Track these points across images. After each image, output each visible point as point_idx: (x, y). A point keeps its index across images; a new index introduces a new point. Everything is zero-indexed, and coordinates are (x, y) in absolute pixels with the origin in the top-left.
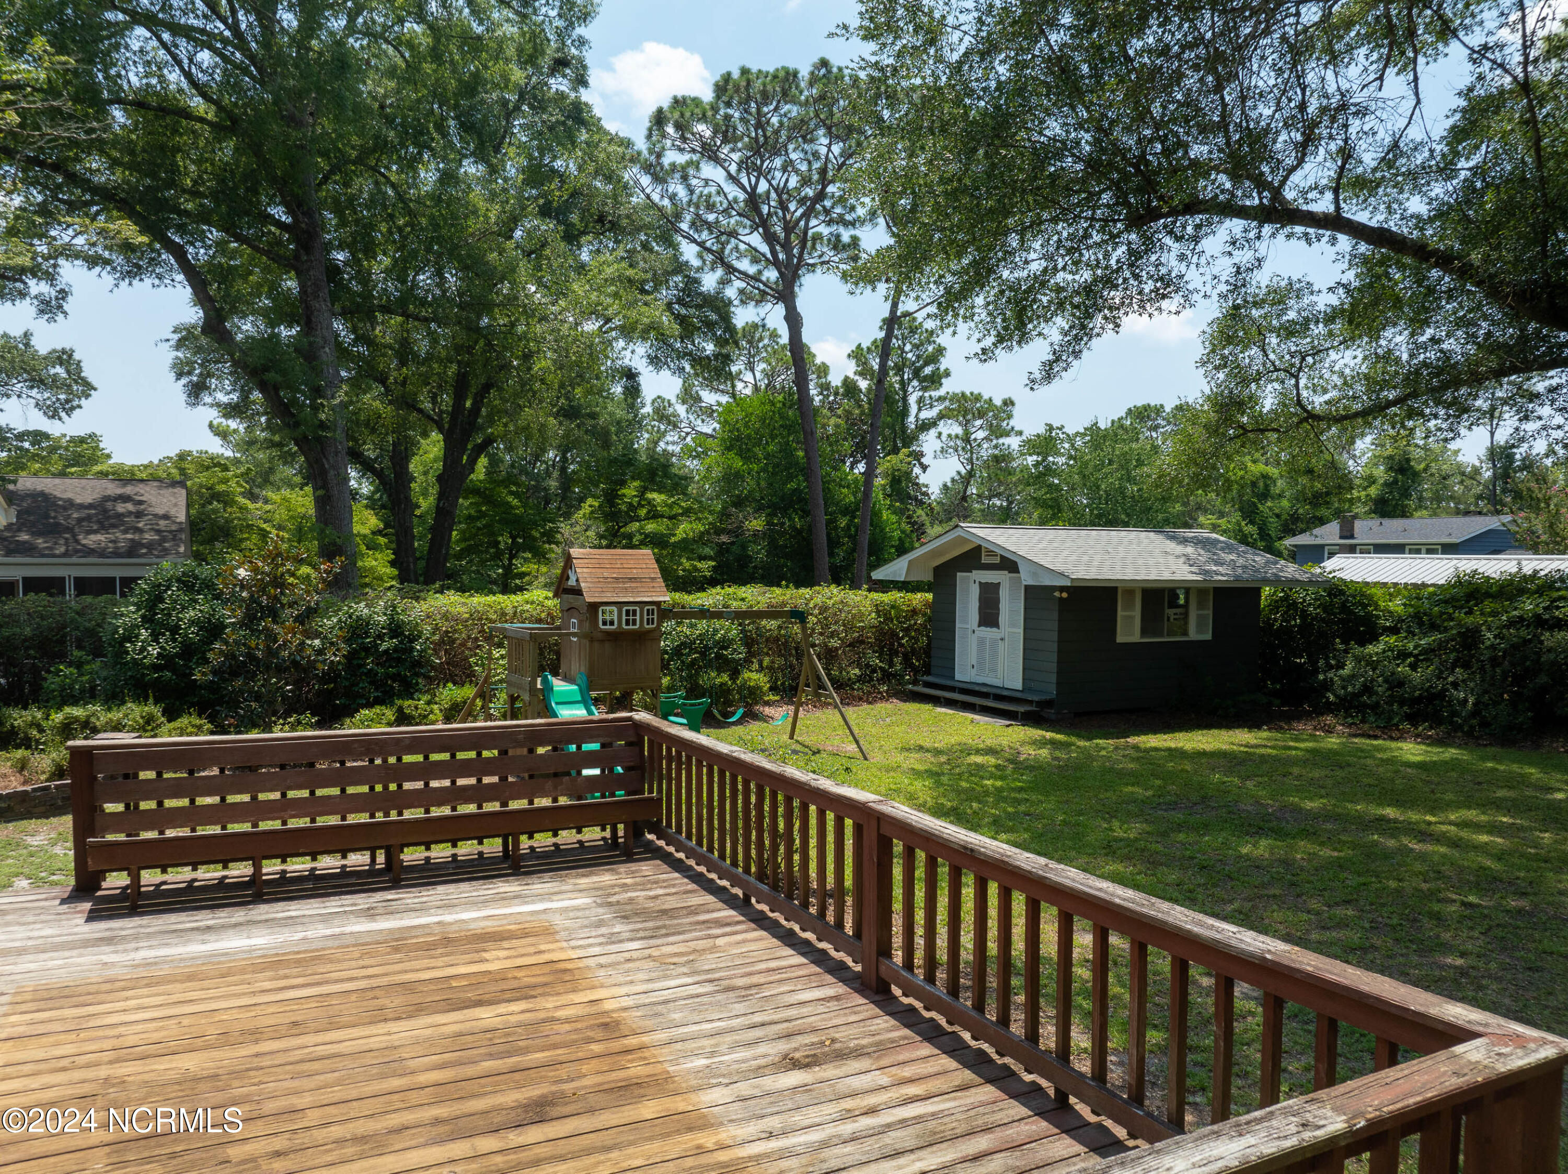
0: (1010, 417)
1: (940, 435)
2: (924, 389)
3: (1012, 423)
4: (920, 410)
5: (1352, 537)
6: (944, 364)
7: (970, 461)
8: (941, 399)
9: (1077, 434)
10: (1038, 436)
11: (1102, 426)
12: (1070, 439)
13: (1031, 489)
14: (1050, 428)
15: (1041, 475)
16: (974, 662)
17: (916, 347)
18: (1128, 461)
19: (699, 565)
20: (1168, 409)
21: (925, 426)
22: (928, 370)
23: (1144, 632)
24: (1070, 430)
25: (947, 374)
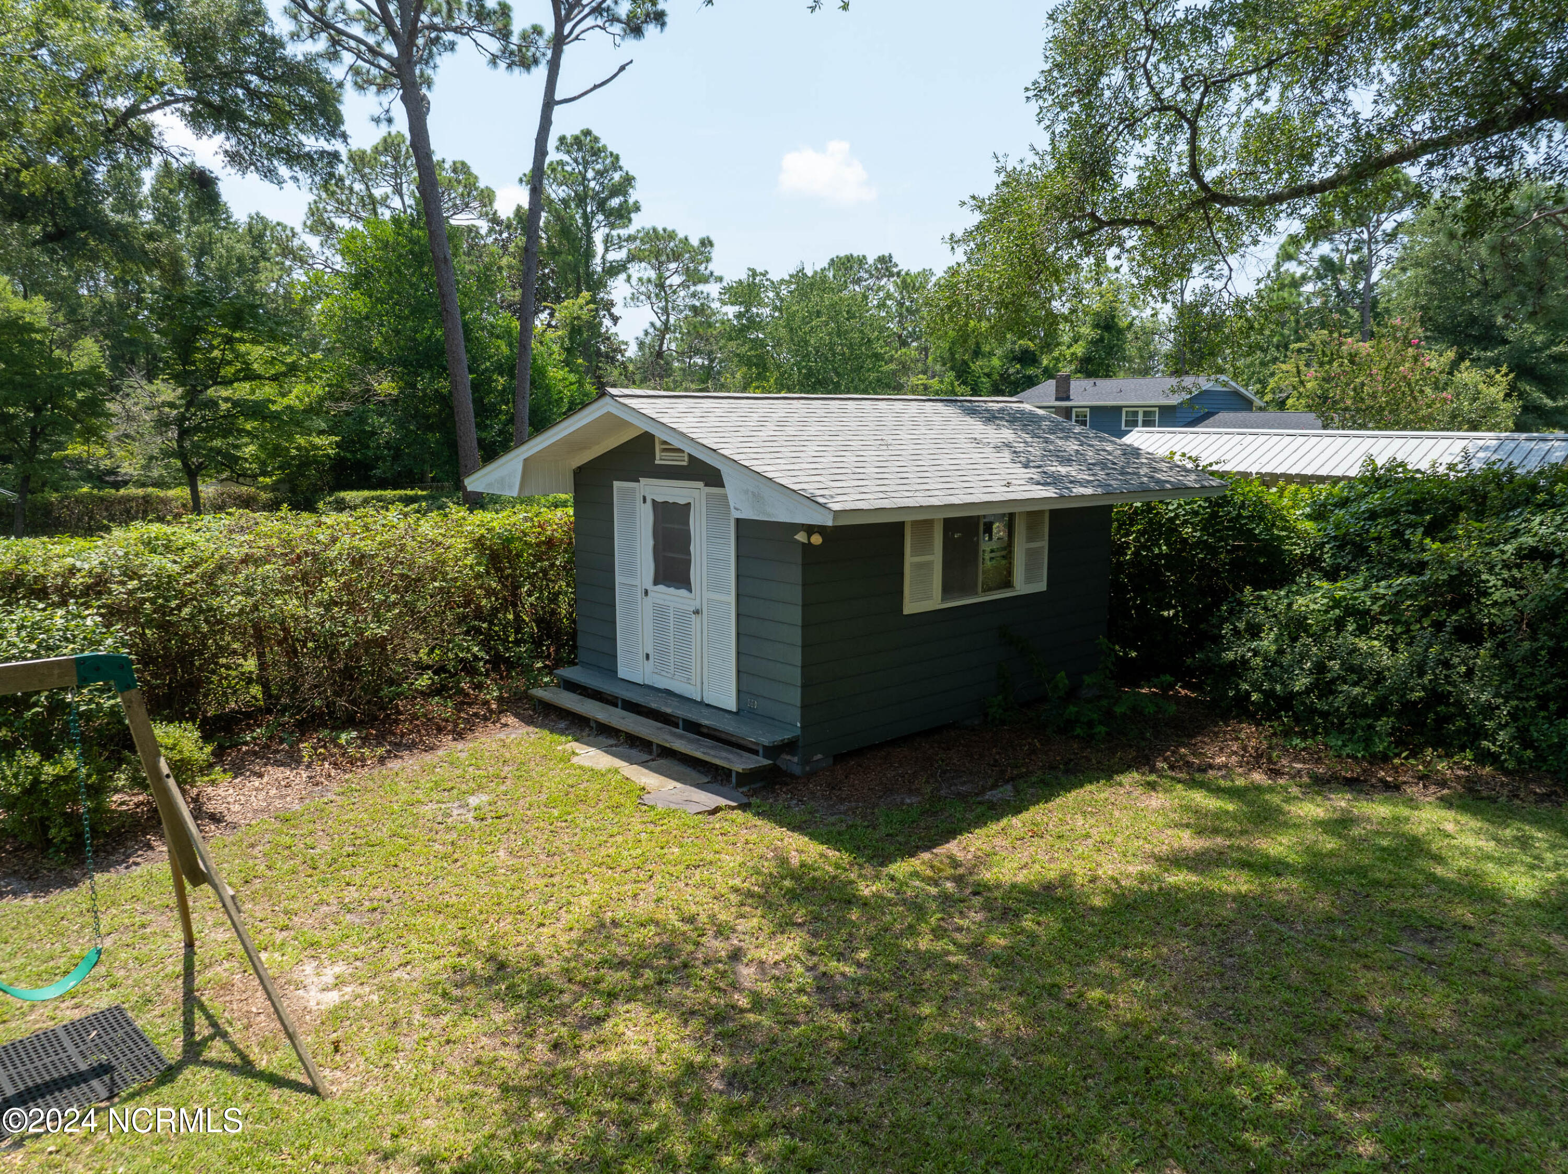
0: (708, 260)
1: (629, 279)
2: (612, 226)
3: (711, 266)
4: (607, 250)
5: (1068, 398)
6: (634, 196)
7: (665, 310)
8: (630, 239)
9: (782, 281)
10: (740, 282)
11: (810, 273)
12: (775, 287)
13: (732, 345)
14: (754, 274)
15: (743, 330)
16: (649, 649)
17: (600, 174)
18: (838, 313)
19: (317, 441)
20: (870, 261)
21: (613, 270)
22: (615, 202)
23: (948, 590)
24: (775, 276)
25: (637, 208)
